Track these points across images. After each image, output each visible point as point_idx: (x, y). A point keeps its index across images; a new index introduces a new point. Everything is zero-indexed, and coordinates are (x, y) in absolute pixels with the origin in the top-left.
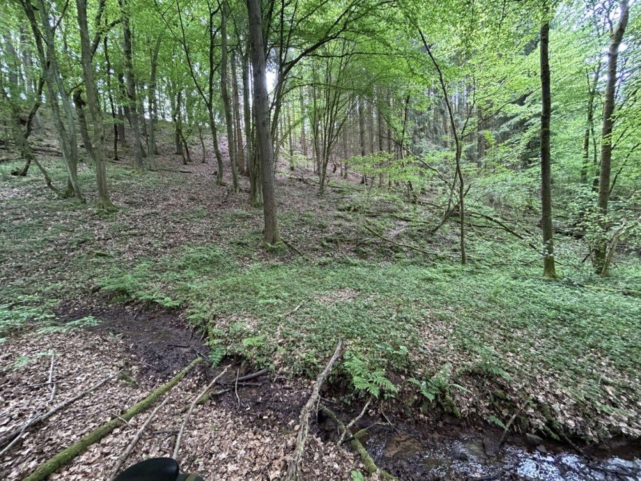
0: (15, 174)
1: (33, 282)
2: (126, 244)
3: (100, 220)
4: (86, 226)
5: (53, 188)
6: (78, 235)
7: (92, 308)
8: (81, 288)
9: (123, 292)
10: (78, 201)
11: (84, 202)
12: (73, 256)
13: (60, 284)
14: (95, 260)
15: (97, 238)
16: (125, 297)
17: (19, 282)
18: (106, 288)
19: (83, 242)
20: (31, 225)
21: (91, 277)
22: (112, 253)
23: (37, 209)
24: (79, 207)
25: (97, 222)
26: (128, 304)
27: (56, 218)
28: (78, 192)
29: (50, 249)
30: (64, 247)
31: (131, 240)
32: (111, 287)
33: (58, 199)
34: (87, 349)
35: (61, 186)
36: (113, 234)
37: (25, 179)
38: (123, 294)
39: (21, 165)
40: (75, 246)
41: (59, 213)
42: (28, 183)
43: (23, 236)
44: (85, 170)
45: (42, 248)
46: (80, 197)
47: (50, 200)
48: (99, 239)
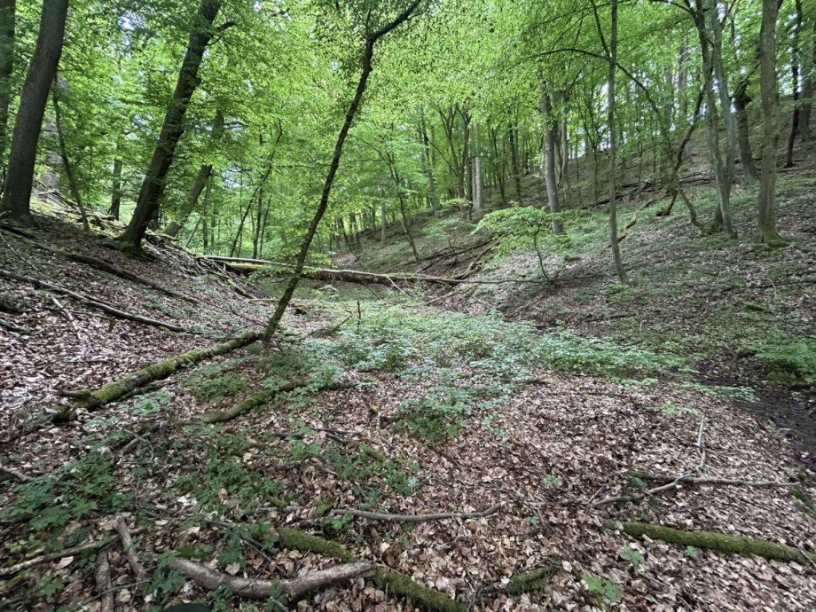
0: (659, 214)
1: (670, 329)
2: (798, 295)
3: (755, 259)
4: (735, 268)
5: (696, 224)
6: (723, 280)
7: (737, 377)
8: (724, 348)
9: (791, 368)
10: (727, 236)
11: (735, 236)
12: (716, 306)
13: (698, 338)
14: (745, 315)
15: (749, 285)
16: (793, 376)
17: (658, 327)
18: (761, 356)
19: (729, 290)
20: (671, 268)
21: (738, 337)
22: (772, 307)
23: (678, 250)
24: (727, 243)
25: (752, 263)
26: (796, 388)
27: (697, 259)
28: (729, 224)
29: (688, 295)
30: (704, 295)
31: (808, 290)
32: (769, 356)
33: (702, 236)
34: (738, 428)
35: (705, 219)
36: (775, 281)
37: (668, 219)
38: (790, 372)
39: (665, 204)
40: (718, 294)
41: (701, 253)
42: (671, 222)
43: (663, 279)
44: (739, 194)
45: (681, 294)
46: (730, 231)
47: (692, 238)
48: (753, 287)
